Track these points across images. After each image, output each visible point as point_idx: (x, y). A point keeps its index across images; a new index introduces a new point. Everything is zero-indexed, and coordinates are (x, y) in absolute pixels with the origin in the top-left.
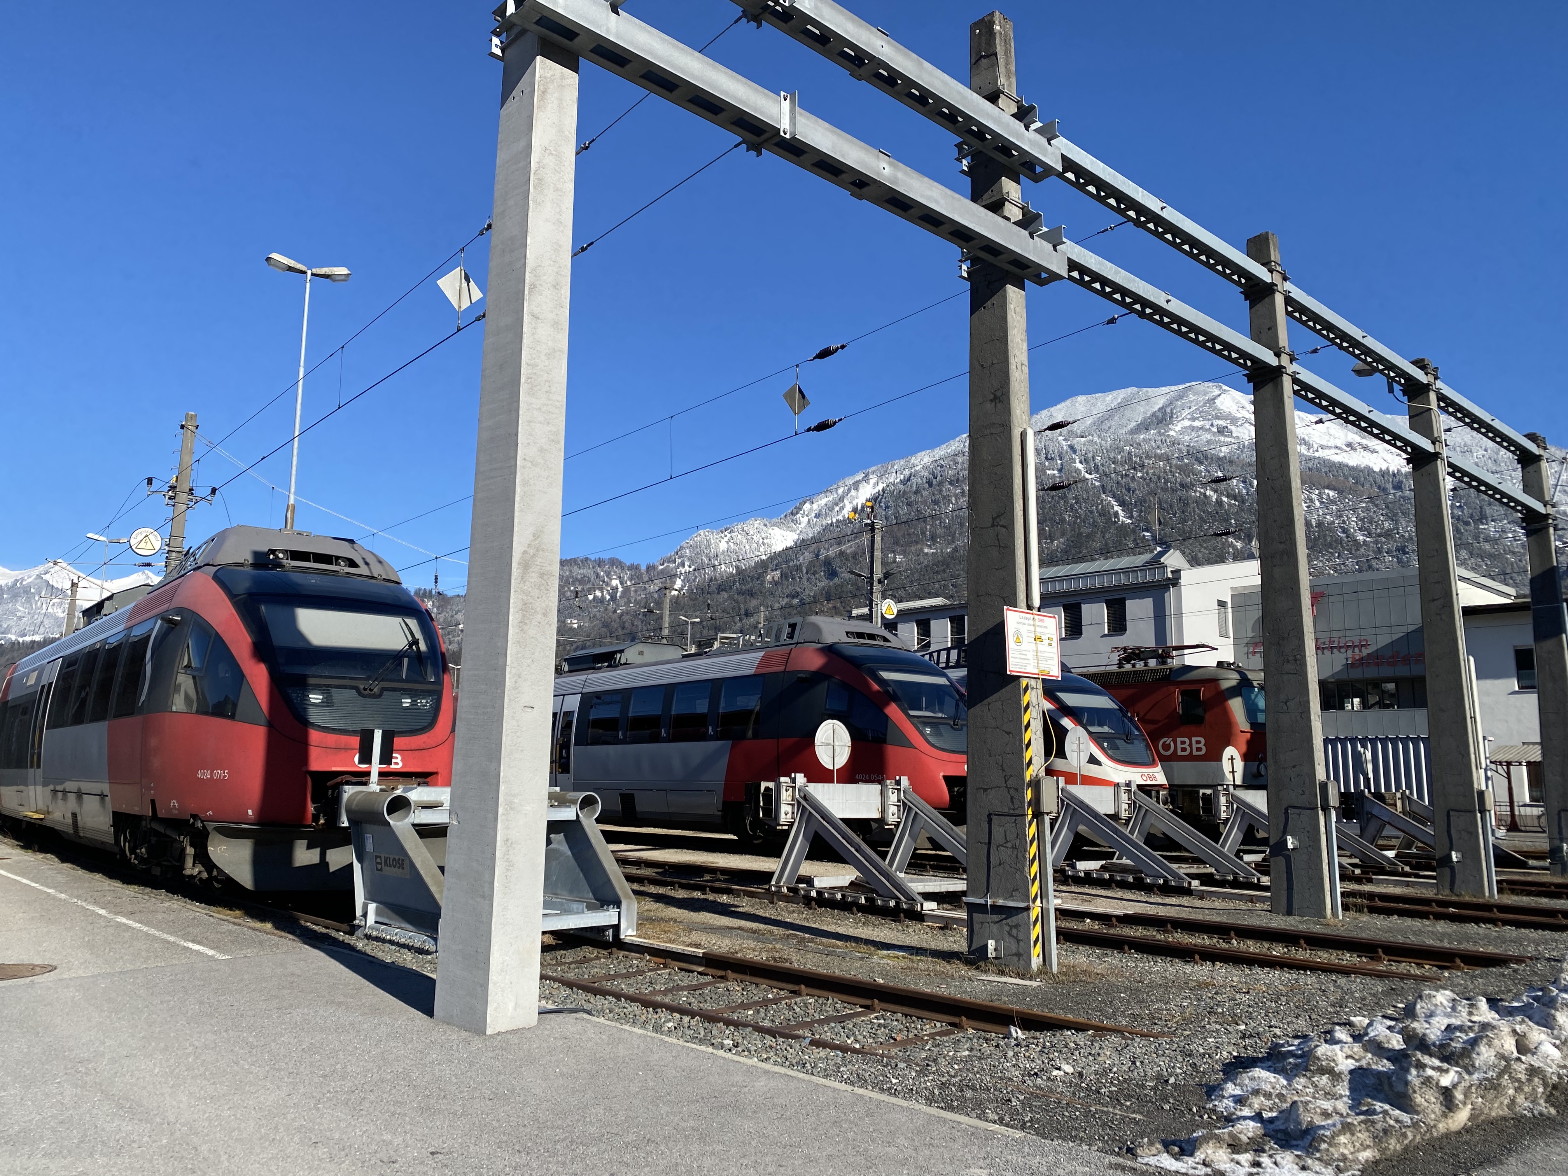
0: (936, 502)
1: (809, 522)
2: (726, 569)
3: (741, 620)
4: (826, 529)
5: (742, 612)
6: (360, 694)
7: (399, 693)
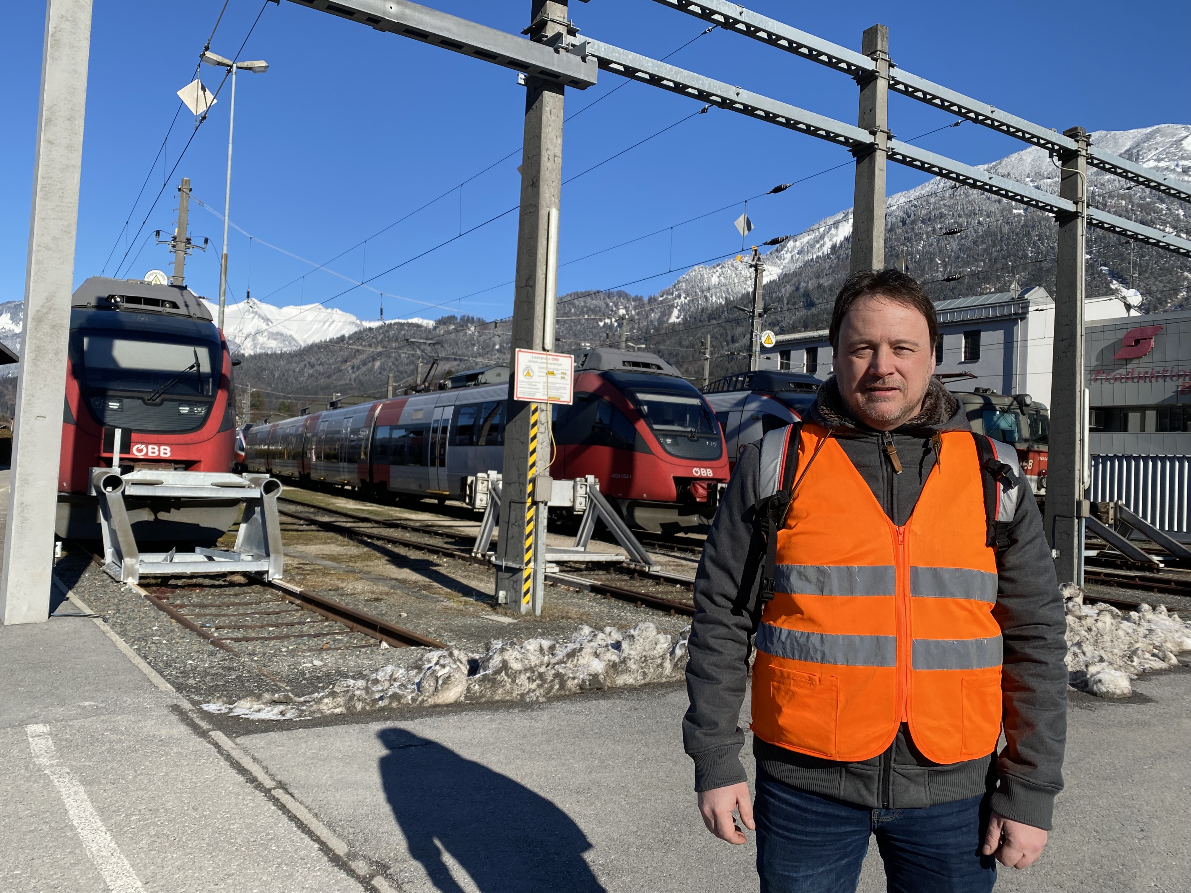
0: (909, 239)
1: (792, 258)
2: (717, 300)
3: (728, 345)
4: (807, 264)
5: (729, 338)
6: (145, 403)
7: (177, 403)
